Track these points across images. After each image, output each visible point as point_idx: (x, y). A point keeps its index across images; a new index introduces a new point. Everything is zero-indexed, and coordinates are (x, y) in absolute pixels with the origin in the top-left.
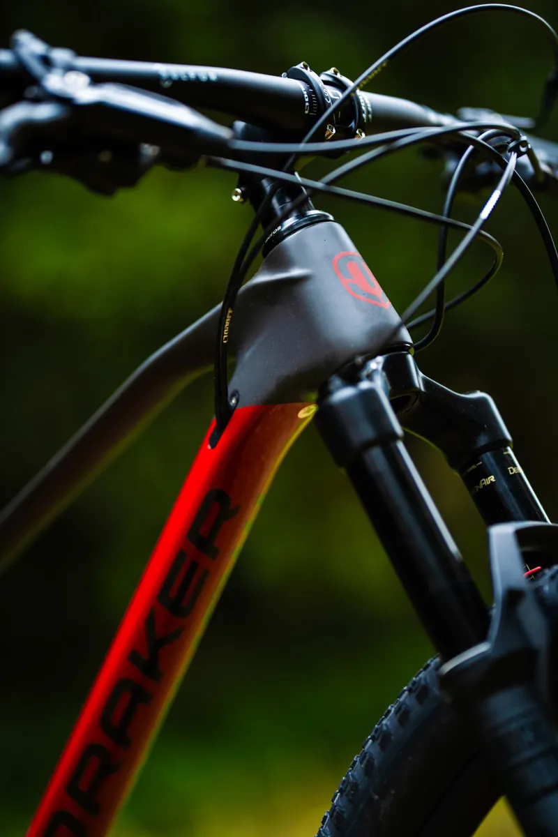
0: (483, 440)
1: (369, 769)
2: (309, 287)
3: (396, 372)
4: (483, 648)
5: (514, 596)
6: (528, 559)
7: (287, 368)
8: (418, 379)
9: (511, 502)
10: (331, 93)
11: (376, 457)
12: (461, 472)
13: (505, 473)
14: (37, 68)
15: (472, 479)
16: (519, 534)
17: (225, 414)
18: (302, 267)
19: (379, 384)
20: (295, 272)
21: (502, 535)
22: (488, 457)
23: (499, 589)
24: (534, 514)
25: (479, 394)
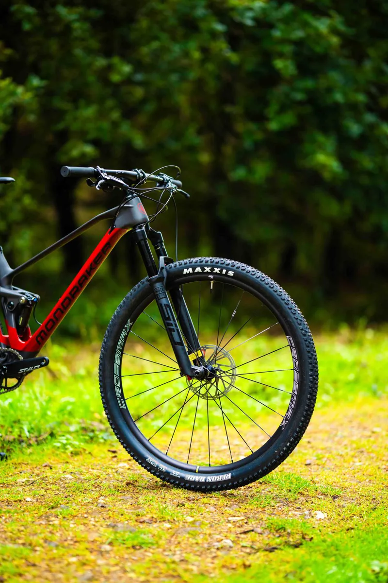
0: (159, 241)
1: (124, 302)
2: (133, 209)
3: (147, 228)
4: (157, 276)
5: (162, 268)
6: (165, 263)
7: (127, 223)
8: (150, 228)
9: (162, 253)
10: (141, 175)
11: (143, 243)
12: (154, 246)
13: (162, 247)
14: (100, 172)
15: (156, 248)
16: (164, 258)
17: (113, 229)
18: (132, 204)
19: (144, 228)
20: (130, 206)
21: (162, 258)
22: (159, 244)
23: (160, 267)
24: (166, 255)
25: (159, 232)
